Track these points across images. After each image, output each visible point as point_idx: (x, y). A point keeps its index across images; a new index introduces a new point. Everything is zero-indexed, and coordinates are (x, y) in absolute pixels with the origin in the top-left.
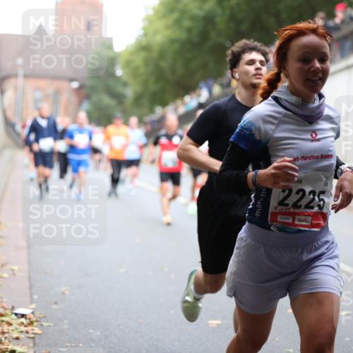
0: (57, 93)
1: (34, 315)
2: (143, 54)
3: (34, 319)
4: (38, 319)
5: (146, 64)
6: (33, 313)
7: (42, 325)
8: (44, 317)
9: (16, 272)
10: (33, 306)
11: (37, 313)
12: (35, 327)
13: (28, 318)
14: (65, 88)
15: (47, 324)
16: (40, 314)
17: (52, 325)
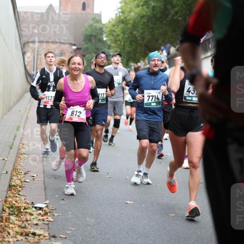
1: (48, 208)
3: (47, 211)
4: (51, 211)
6: (47, 206)
7: (53, 215)
8: (55, 209)
9: (35, 178)
10: (47, 202)
11: (50, 207)
12: (49, 216)
13: (44, 210)
14: (68, 50)
15: (57, 214)
16: (53, 207)
17: (60, 215)
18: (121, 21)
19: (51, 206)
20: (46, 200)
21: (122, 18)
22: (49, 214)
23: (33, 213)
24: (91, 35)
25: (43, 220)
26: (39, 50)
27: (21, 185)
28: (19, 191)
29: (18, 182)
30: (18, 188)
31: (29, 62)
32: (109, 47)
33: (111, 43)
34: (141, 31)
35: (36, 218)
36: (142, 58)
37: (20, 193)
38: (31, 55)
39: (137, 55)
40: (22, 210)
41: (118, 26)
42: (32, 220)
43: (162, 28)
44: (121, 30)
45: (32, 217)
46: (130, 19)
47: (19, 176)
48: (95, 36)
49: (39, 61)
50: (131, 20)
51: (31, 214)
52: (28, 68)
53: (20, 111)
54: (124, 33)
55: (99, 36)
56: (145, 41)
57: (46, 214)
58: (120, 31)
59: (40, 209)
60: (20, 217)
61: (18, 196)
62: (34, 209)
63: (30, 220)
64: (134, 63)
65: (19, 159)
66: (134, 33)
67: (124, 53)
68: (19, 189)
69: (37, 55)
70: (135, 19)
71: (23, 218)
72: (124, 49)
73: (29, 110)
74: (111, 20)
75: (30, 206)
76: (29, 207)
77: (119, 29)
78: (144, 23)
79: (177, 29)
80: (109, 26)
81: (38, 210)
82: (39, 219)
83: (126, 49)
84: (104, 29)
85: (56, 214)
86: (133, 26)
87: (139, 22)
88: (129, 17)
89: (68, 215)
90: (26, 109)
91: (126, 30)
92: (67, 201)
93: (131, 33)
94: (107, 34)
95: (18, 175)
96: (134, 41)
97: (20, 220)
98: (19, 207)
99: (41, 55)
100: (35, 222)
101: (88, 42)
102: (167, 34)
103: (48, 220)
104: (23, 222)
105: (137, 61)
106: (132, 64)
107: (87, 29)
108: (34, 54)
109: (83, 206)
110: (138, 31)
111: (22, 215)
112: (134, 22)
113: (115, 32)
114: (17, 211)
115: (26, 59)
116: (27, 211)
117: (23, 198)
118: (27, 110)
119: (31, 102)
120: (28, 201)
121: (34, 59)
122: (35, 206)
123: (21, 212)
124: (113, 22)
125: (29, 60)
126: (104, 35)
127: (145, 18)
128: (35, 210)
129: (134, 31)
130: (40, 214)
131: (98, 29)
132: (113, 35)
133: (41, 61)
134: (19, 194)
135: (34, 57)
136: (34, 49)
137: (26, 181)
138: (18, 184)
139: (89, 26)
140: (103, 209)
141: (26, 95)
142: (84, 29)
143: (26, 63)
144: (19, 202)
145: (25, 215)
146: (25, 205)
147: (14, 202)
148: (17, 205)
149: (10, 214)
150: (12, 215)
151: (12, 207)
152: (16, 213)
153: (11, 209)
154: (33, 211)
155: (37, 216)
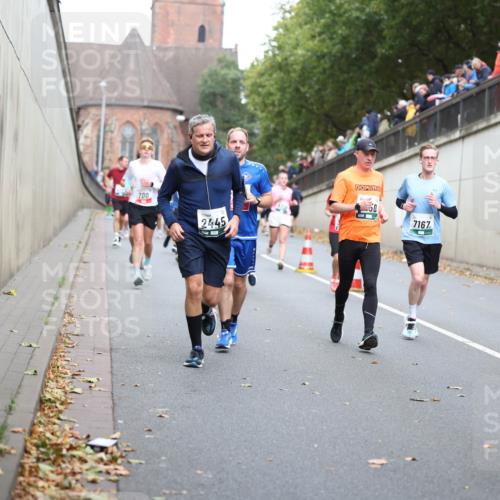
1: (118, 448)
3: (117, 454)
4: (124, 454)
6: (116, 444)
7: (129, 462)
8: (133, 451)
9: (93, 385)
10: (117, 435)
11: (123, 446)
12: (120, 465)
13: (110, 451)
14: (167, 123)
15: (137, 461)
16: (128, 446)
17: (143, 462)
18: (278, 66)
19: (125, 445)
20: (115, 430)
21: (279, 59)
22: (119, 461)
23: (88, 458)
24: (214, 95)
25: (108, 473)
26: (109, 122)
27: (63, 398)
28: (60, 412)
29: (59, 393)
30: (58, 405)
31: (87, 147)
32: (252, 118)
33: (255, 109)
34: (317, 87)
35: (93, 468)
36: (319, 142)
37: (62, 417)
38: (92, 131)
39: (310, 135)
40: (64, 452)
41: (271, 75)
42: (84, 472)
43: (361, 80)
44: (276, 83)
45: (85, 466)
46: (295, 62)
47: (61, 381)
48: (223, 96)
49: (107, 144)
50: (297, 64)
51: (83, 461)
52: (86, 158)
53: (66, 246)
54: (282, 90)
55: (231, 96)
56: (326, 107)
57: (114, 460)
58: (275, 86)
59: (103, 449)
60: (59, 465)
61: (57, 421)
62: (89, 449)
63: (80, 473)
64: (302, 151)
65: (63, 345)
66: (303, 90)
67: (283, 131)
68: (61, 407)
69: (105, 132)
70: (304, 62)
71: (67, 467)
72: (283, 123)
73: (87, 244)
74: (255, 63)
75: (82, 443)
76: (79, 446)
77: (272, 82)
78: (324, 70)
79: (392, 83)
80: (250, 75)
81: (97, 452)
82: (98, 470)
83: (287, 122)
84: (242, 81)
85: (134, 461)
86: (300, 76)
87: (314, 68)
88: (292, 58)
89: (159, 463)
90: (80, 242)
91: (286, 85)
92: (158, 433)
93: (297, 90)
94: (247, 92)
95: (59, 379)
96: (302, 107)
97: (59, 471)
98: (57, 445)
99: (112, 132)
100: (91, 476)
101: (209, 106)
102: (371, 92)
103: (118, 472)
104: (66, 476)
105: (308, 146)
106: (300, 154)
107: (206, 82)
108: (99, 130)
109: (191, 446)
110: (311, 87)
111: (64, 462)
112: (303, 69)
113: (263, 87)
114: (55, 454)
115: (82, 140)
116: (75, 453)
117: (67, 427)
118: (82, 246)
119: (89, 228)
120: (77, 433)
121: (98, 142)
122: (92, 443)
123: (62, 456)
124: (260, 68)
125: (88, 141)
126: (242, 94)
127: (326, 58)
128: (91, 451)
129: (303, 86)
130: (101, 460)
131: (230, 81)
132: (259, 94)
133: (112, 144)
134: (59, 419)
135: (98, 137)
136: (99, 120)
137: (76, 390)
138: (59, 397)
139: (210, 75)
140: (233, 453)
141: (80, 213)
142: (200, 82)
143: (81, 148)
144: (58, 434)
145: (69, 462)
146: (71, 441)
147: (48, 435)
148: (54, 440)
149: (38, 460)
150: (44, 460)
151: (44, 445)
152: (52, 457)
153: (42, 450)
154: (87, 454)
155: (94, 465)
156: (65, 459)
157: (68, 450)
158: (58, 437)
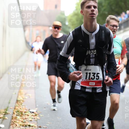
0: (45, 31)
2: (76, 17)
4: (38, 114)
5: (77, 20)
6: (36, 111)
7: (40, 116)
10: (37, 109)
12: (37, 116)
13: (35, 113)
16: (39, 112)
17: (43, 115)
20: (36, 107)
22: (37, 115)
25: (34, 118)
27: (23, 100)
28: (22, 103)
30: (21, 101)
35: (31, 117)
42: (29, 118)
45: (29, 117)
47: (22, 95)
51: (28, 115)
57: (36, 115)
59: (33, 112)
60: (22, 117)
63: (27, 119)
71: (24, 117)
75: (28, 111)
82: (32, 118)
89: (47, 116)
92: (47, 108)
97: (22, 118)
98: (21, 112)
100: (30, 119)
103: (37, 118)
104: (24, 119)
114: (21, 114)
116: (26, 113)
117: (24, 107)
120: (26, 108)
122: (30, 111)
130: (33, 115)
134: (22, 105)
138: (21, 99)
145: (25, 116)
146: (25, 111)
147: (19, 109)
148: (21, 110)
149: (17, 115)
150: (18, 115)
151: (18, 112)
152: (20, 115)
153: (18, 113)
154: (29, 114)
155: (31, 116)
156: (24, 115)
157: (24, 113)
158: (22, 110)
